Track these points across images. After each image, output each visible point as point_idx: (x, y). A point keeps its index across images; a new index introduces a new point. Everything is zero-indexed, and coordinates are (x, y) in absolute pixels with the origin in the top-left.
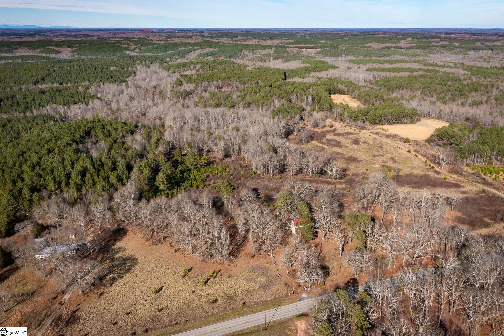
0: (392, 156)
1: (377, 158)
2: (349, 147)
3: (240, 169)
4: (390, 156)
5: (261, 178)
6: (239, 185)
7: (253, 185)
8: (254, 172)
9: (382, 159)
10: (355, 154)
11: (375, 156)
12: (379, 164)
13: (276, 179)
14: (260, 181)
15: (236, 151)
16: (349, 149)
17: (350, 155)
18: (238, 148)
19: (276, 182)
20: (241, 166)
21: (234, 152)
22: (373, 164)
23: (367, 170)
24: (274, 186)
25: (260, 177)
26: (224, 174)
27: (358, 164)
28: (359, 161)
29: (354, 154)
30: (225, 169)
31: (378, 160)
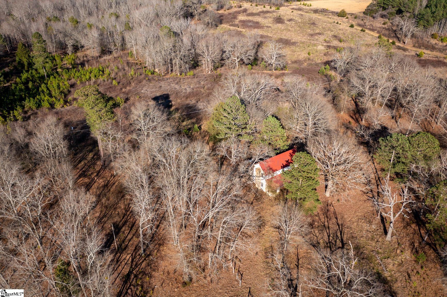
0: (333, 33)
1: (316, 37)
2: (273, 28)
3: (127, 68)
4: (330, 34)
5: (163, 80)
6: (127, 94)
7: (152, 92)
8: (150, 70)
9: (322, 38)
10: (285, 35)
11: (312, 35)
12: (322, 45)
13: (188, 78)
14: (162, 84)
15: (119, 44)
16: (274, 30)
17: (279, 37)
18: (121, 39)
19: (189, 84)
20: (128, 63)
21: (115, 45)
22: (315, 45)
23: (309, 54)
24: (189, 90)
25: (161, 78)
26: (101, 78)
27: (293, 48)
28: (294, 44)
29: (283, 35)
30: (103, 71)
31: (317, 39)
